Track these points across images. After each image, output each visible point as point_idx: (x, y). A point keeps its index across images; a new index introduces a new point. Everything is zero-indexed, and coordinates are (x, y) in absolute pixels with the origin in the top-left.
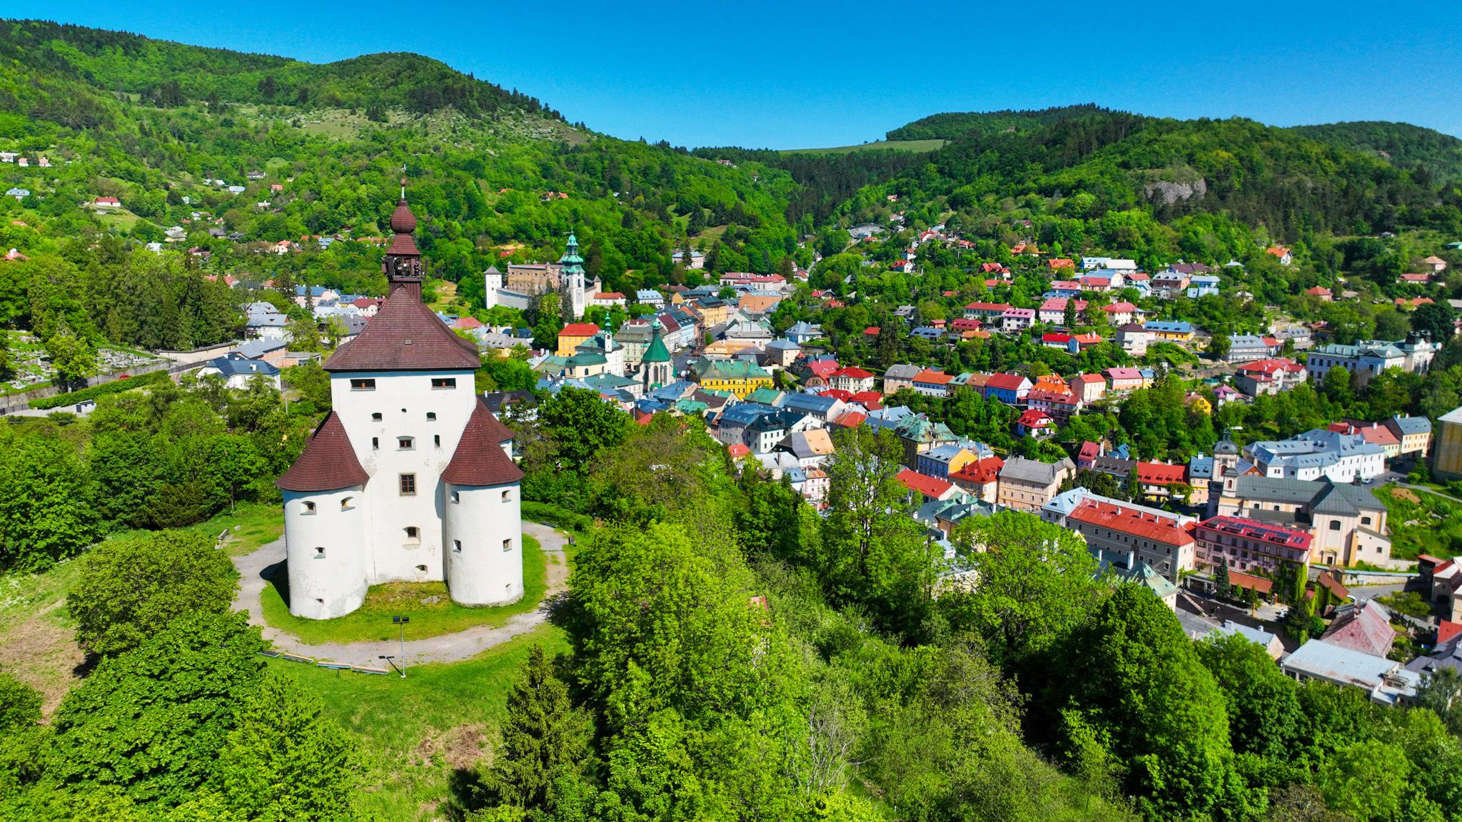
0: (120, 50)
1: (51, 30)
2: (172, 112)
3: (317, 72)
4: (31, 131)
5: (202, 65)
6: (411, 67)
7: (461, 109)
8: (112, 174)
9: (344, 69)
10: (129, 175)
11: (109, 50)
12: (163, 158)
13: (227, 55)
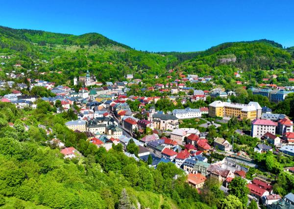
0: (38, 34)
1: (26, 31)
2: (42, 47)
3: (76, 37)
4: (10, 52)
5: (54, 37)
6: (94, 36)
7: (98, 45)
8: (21, 60)
9: (81, 37)
10: (25, 60)
11: (36, 34)
12: (34, 56)
13: (59, 34)
